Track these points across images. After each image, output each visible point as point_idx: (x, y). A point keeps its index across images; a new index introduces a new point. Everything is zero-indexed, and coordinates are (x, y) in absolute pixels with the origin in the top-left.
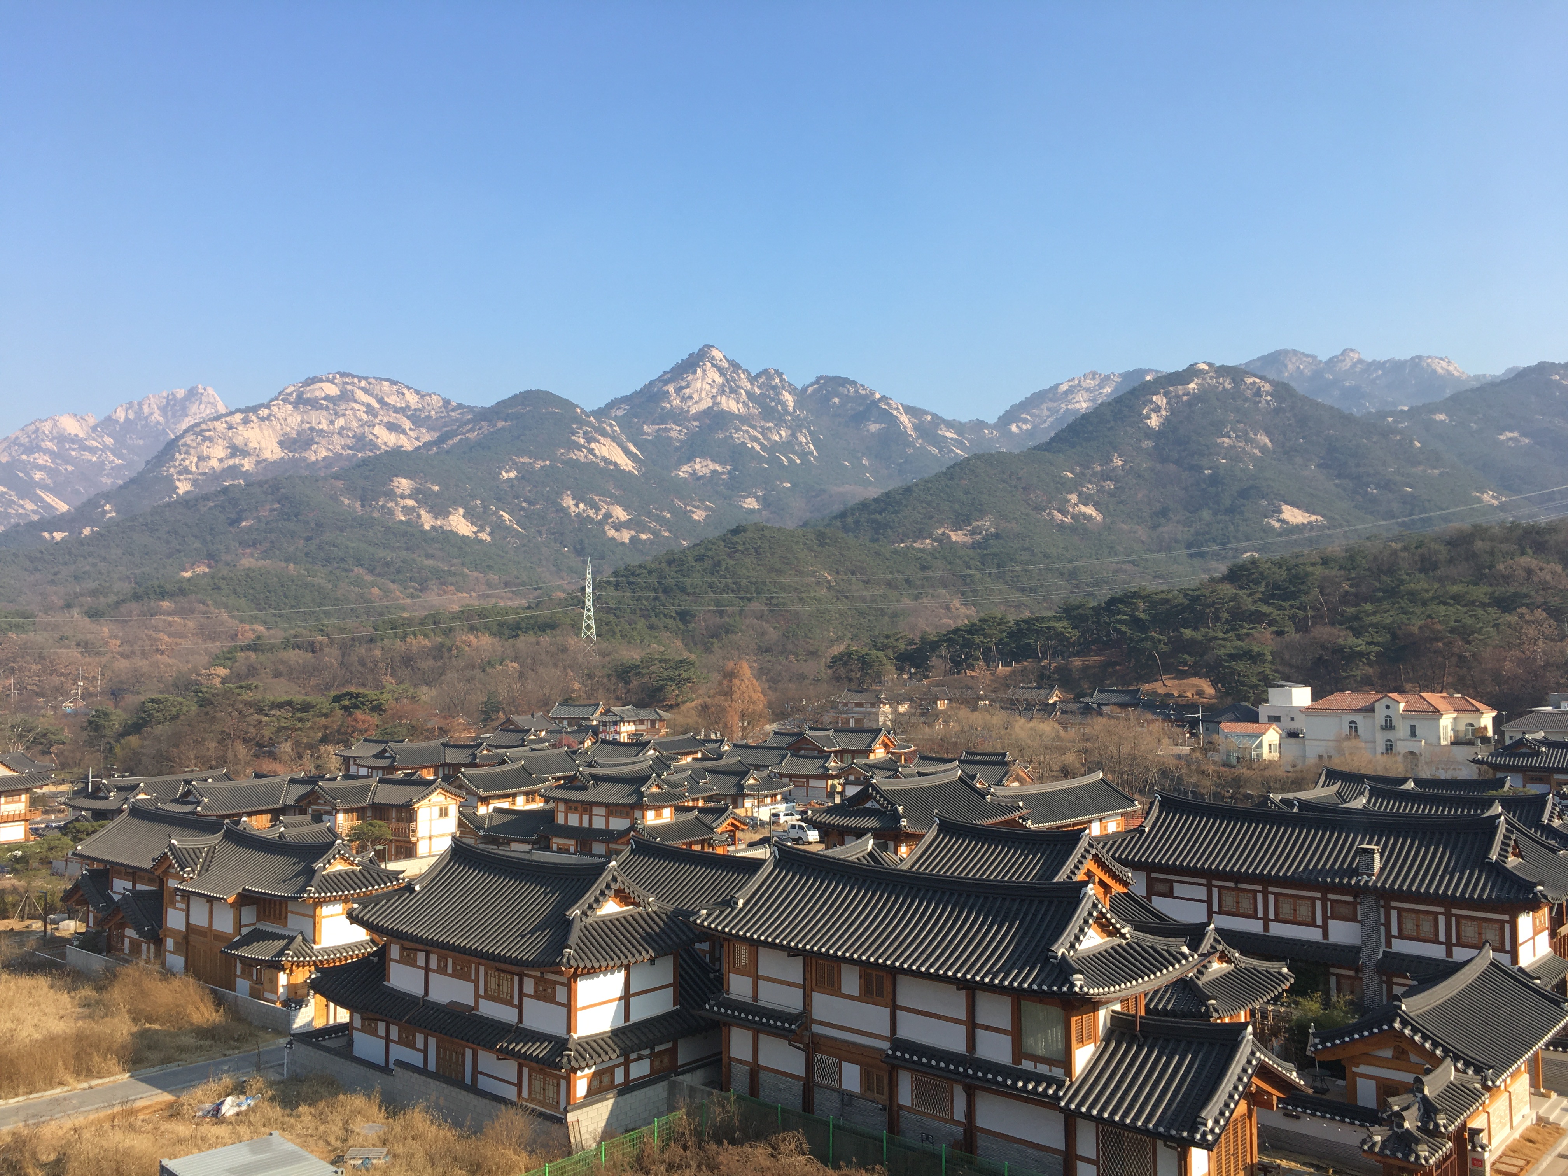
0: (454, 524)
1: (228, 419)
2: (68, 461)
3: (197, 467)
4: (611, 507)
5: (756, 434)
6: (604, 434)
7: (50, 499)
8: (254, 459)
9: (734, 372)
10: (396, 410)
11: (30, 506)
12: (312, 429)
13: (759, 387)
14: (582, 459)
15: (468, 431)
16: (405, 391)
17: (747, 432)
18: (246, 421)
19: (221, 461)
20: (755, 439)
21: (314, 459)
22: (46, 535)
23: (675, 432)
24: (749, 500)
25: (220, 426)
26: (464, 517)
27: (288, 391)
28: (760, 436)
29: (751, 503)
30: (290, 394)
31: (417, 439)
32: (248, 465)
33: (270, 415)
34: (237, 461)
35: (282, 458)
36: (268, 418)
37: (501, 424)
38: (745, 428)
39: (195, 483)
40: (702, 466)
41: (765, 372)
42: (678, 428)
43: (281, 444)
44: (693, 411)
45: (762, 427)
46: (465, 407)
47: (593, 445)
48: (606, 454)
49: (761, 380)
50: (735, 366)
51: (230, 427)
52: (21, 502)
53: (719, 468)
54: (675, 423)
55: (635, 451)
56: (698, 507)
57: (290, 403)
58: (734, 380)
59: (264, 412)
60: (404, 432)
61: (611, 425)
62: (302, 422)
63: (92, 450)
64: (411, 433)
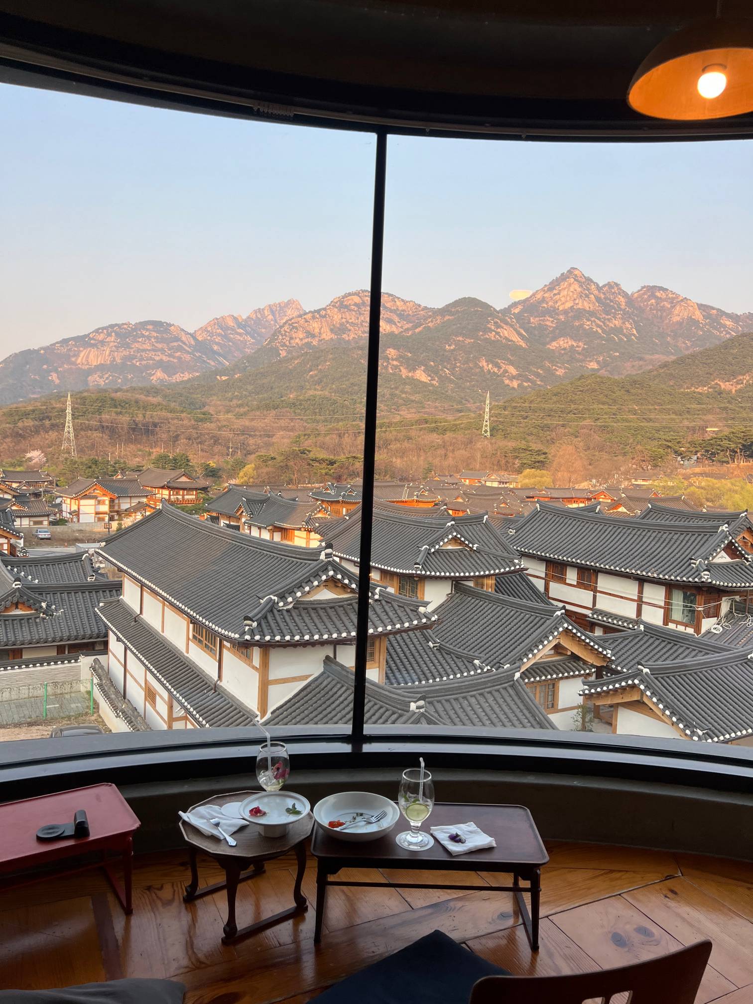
0: (418, 375)
1: (305, 317)
2: (230, 340)
3: (290, 343)
4: (507, 367)
5: (599, 322)
6: (507, 323)
7: (221, 359)
8: (317, 339)
9: (588, 284)
10: (391, 311)
11: (213, 363)
12: (347, 322)
13: (604, 294)
14: (493, 338)
15: (429, 322)
16: (396, 300)
17: (595, 321)
18: (314, 318)
19: (301, 340)
20: (598, 326)
21: (347, 339)
22: (218, 377)
23: (549, 322)
24: (592, 364)
25: (302, 321)
26: (424, 371)
27: (335, 301)
28: (601, 324)
29: (593, 365)
30: (337, 303)
31: (402, 327)
32: (315, 343)
33: (326, 314)
34: (309, 340)
35: (331, 339)
36: (324, 316)
37: (447, 318)
38: (593, 319)
39: (289, 352)
40: (564, 343)
41: (609, 284)
42: (551, 319)
43: (332, 330)
44: (561, 308)
45: (604, 318)
46: (428, 309)
47: (499, 330)
48: (507, 335)
49: (605, 289)
50: (589, 280)
51: (307, 322)
52: (208, 361)
53: (574, 343)
54: (550, 317)
55: (524, 333)
56: (560, 368)
57: (337, 308)
58: (588, 289)
59: (323, 313)
60: (396, 324)
61: (511, 318)
62: (342, 318)
63: (240, 334)
64: (398, 324)
